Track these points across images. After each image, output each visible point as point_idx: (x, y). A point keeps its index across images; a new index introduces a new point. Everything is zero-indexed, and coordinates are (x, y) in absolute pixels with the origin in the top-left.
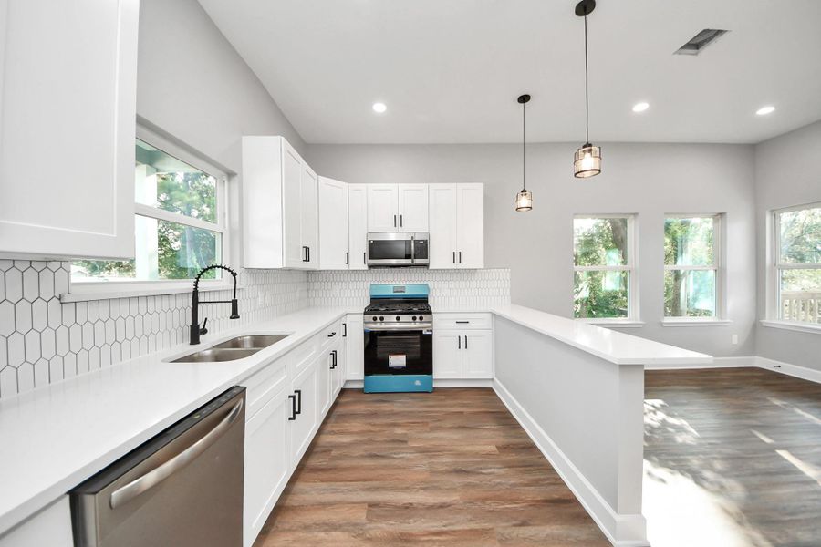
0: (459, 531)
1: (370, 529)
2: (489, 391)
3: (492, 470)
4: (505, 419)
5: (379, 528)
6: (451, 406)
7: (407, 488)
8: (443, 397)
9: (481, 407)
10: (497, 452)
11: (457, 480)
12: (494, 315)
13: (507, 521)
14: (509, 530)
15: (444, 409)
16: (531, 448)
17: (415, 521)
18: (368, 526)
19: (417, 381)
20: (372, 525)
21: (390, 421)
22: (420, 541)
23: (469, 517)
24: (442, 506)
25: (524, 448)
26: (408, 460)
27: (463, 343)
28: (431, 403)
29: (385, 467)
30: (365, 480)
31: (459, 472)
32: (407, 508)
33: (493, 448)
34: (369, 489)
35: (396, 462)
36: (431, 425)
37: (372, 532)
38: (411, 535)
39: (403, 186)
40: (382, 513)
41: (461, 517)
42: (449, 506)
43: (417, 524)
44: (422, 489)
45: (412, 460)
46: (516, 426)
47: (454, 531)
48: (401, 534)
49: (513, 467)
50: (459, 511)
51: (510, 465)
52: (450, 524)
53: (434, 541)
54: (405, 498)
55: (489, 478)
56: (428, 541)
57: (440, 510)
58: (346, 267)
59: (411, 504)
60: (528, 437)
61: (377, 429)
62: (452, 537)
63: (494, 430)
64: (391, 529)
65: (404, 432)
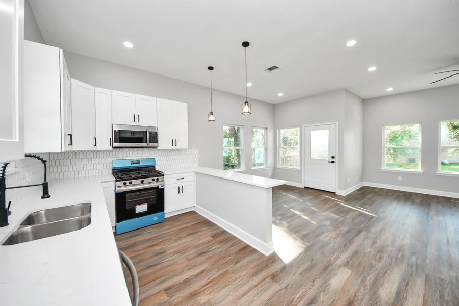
0: (215, 278)
1: (173, 300)
2: (193, 213)
3: (214, 247)
4: (208, 223)
5: (178, 297)
6: (180, 225)
7: (181, 273)
8: (172, 222)
9: (194, 221)
10: (213, 239)
11: (202, 258)
12: (196, 172)
13: (231, 264)
14: (234, 267)
15: (175, 228)
16: (224, 232)
17: (194, 285)
18: (171, 300)
19: (155, 217)
20: (174, 298)
21: (148, 245)
22: (202, 291)
23: (216, 270)
24: (202, 272)
25: (222, 233)
26: (172, 260)
27: (180, 190)
28: (167, 227)
29: (161, 269)
30: (154, 280)
31: (201, 254)
32: (186, 281)
33: (210, 238)
34: (159, 283)
35: (166, 264)
36: (174, 238)
37: (176, 301)
38: (195, 291)
39: (139, 97)
40: (176, 290)
41: (213, 272)
42: (205, 270)
43: (196, 285)
44: (189, 269)
45: (175, 259)
46: (214, 225)
47: (214, 279)
48: (191, 293)
49: (222, 242)
50: (211, 270)
51: (221, 242)
52: (210, 278)
53: (208, 288)
54: (183, 277)
55: (215, 251)
56: (205, 289)
57: (203, 274)
58: (94, 148)
59: (187, 279)
60: (221, 228)
61: (142, 252)
62: (214, 283)
63: (206, 230)
64: (185, 294)
65: (161, 247)
